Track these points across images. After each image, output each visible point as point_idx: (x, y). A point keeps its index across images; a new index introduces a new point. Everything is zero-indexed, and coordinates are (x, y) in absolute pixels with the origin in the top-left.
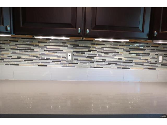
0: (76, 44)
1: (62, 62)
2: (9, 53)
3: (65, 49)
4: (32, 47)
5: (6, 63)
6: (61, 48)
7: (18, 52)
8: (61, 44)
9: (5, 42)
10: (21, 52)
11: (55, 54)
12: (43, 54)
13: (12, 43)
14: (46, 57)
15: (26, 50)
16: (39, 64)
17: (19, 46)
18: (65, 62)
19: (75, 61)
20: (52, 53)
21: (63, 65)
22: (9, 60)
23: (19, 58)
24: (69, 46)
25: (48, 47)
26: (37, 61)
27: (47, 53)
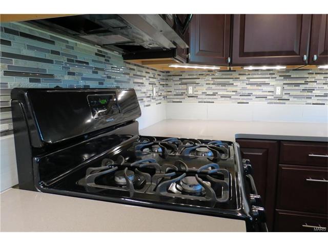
0: (288, 74)
1: (268, 97)
2: (204, 89)
3: (272, 82)
4: (231, 81)
5: (200, 100)
6: (267, 81)
7: (213, 87)
8: (268, 76)
9: (201, 77)
10: (218, 88)
11: (260, 88)
12: (244, 89)
13: (207, 78)
14: (247, 92)
15: (224, 85)
16: (239, 101)
17: (216, 80)
18: (273, 97)
19: (286, 97)
20: (255, 87)
21: (269, 101)
22: (204, 96)
23: (214, 94)
24: (278, 78)
25: (251, 80)
26: (237, 97)
27: (249, 87)
